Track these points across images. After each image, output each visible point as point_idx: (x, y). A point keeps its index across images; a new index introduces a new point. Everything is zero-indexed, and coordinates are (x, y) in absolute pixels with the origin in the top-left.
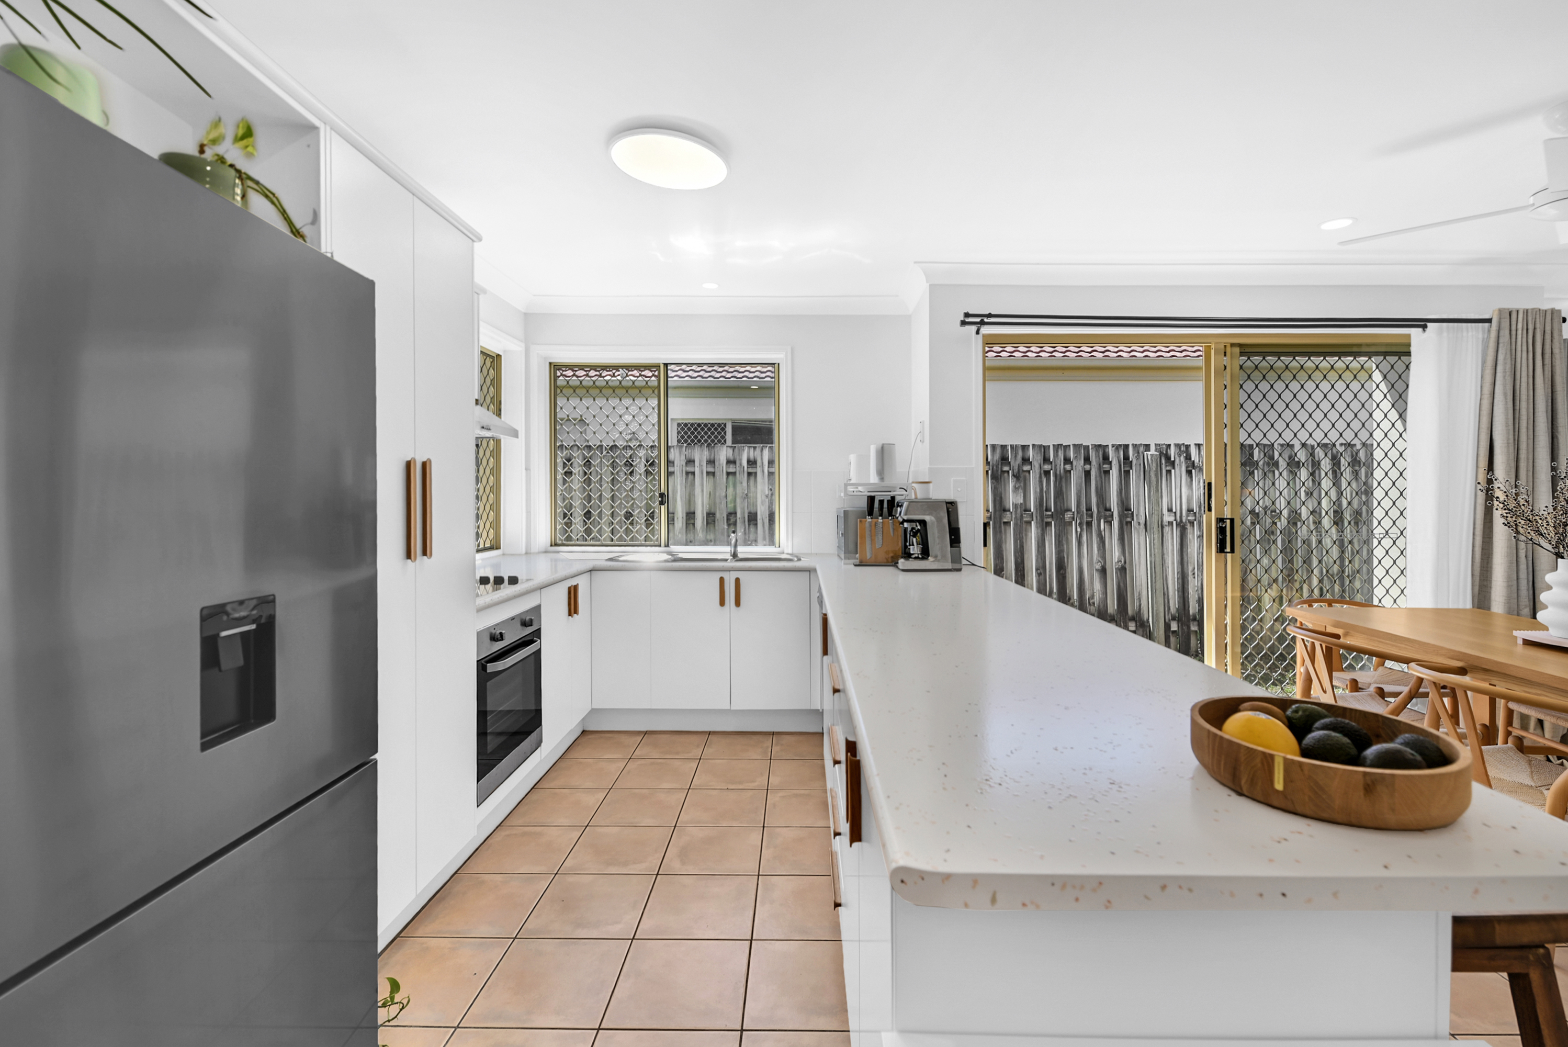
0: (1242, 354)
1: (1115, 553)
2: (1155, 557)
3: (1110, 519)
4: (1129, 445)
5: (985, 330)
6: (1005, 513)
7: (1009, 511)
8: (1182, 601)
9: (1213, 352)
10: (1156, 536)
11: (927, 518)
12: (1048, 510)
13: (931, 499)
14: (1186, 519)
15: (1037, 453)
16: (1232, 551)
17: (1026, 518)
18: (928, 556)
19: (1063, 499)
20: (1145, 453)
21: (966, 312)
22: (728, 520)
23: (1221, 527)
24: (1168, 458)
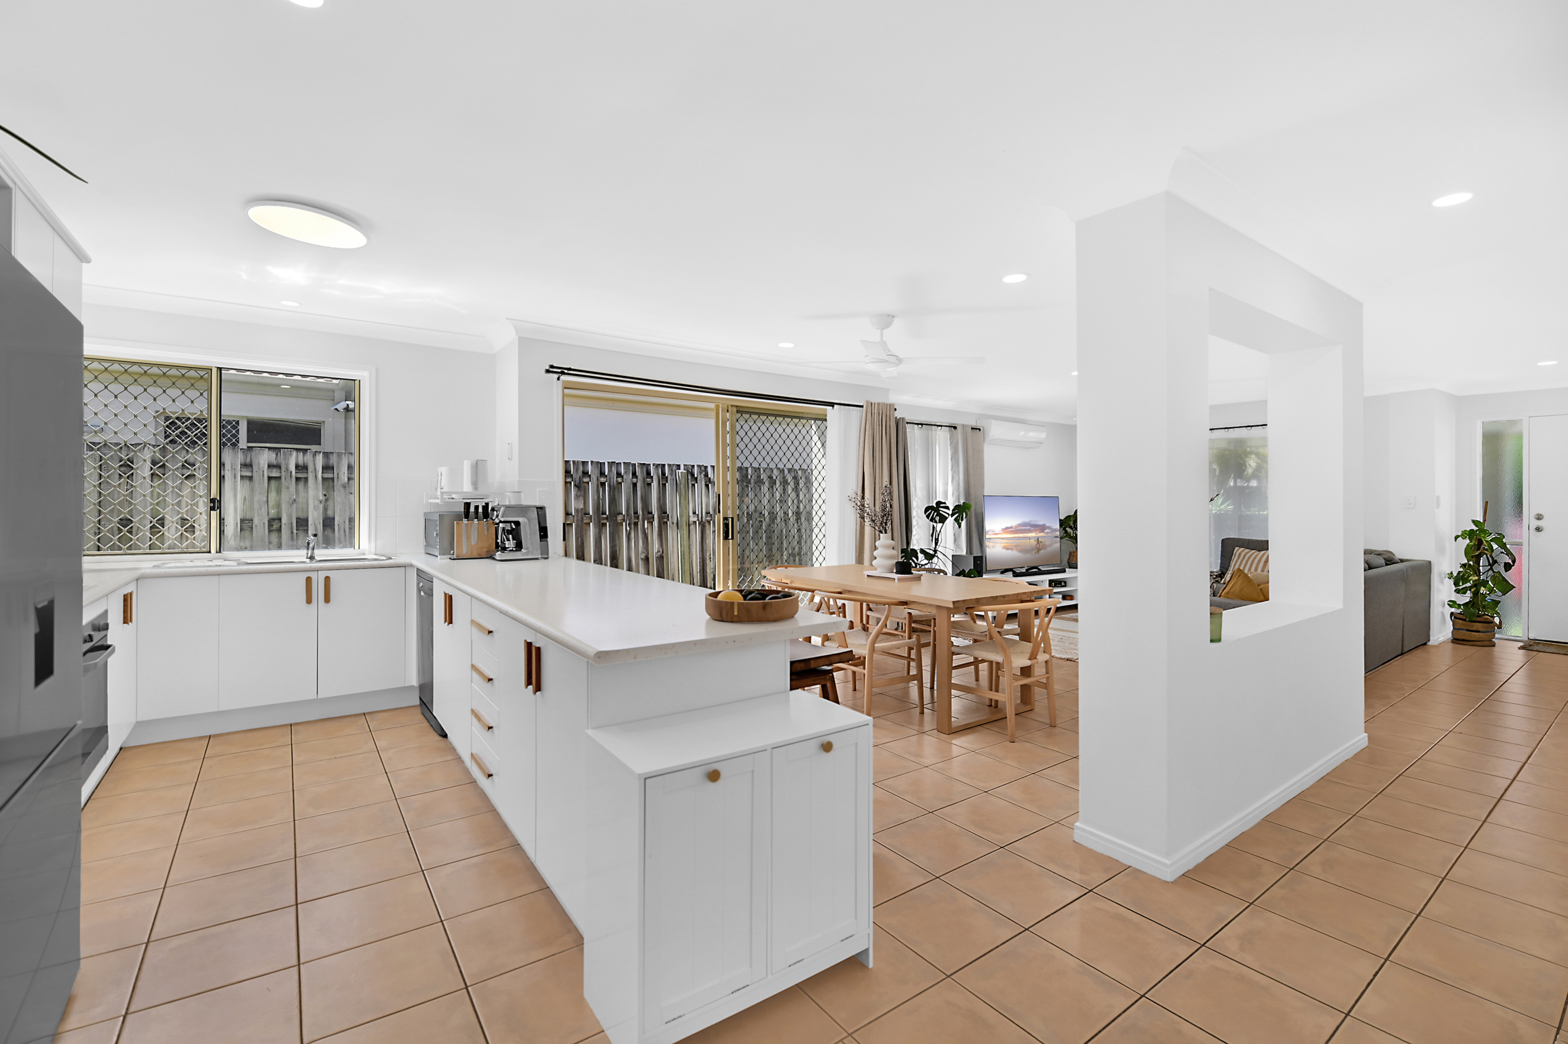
0: (738, 412)
1: (655, 547)
2: (684, 547)
3: (652, 520)
4: (665, 465)
5: (563, 378)
6: (568, 516)
7: (572, 514)
8: (702, 578)
9: (720, 409)
10: (685, 532)
11: (520, 520)
12: (604, 513)
13: (522, 505)
14: (705, 519)
15: (595, 468)
16: (732, 538)
17: (586, 520)
18: (522, 548)
19: (616, 504)
20: (677, 471)
21: (551, 364)
22: (270, 525)
23: (726, 523)
24: (693, 475)
